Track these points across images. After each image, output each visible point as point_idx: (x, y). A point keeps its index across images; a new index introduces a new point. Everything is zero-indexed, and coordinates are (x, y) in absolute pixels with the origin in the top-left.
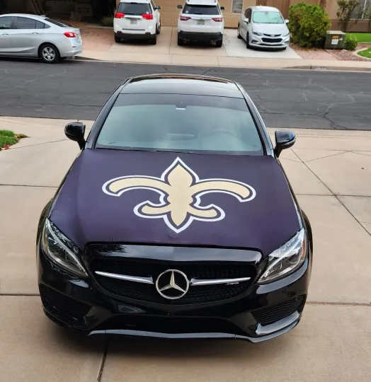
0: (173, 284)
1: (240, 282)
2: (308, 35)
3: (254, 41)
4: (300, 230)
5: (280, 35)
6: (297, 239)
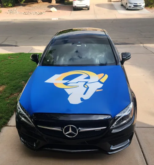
0: (70, 131)
1: (102, 129)
3: (130, 7)
4: (130, 103)
5: (141, 3)
6: (128, 107)
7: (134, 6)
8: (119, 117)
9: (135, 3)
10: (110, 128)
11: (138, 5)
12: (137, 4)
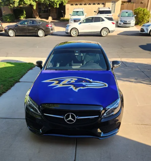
0: (70, 118)
1: (95, 117)
2: (141, 20)
3: (120, 24)
4: (118, 98)
5: (130, 21)
6: (117, 102)
7: (124, 23)
8: (109, 109)
9: (124, 21)
10: (101, 117)
11: (128, 22)
12: (126, 21)
